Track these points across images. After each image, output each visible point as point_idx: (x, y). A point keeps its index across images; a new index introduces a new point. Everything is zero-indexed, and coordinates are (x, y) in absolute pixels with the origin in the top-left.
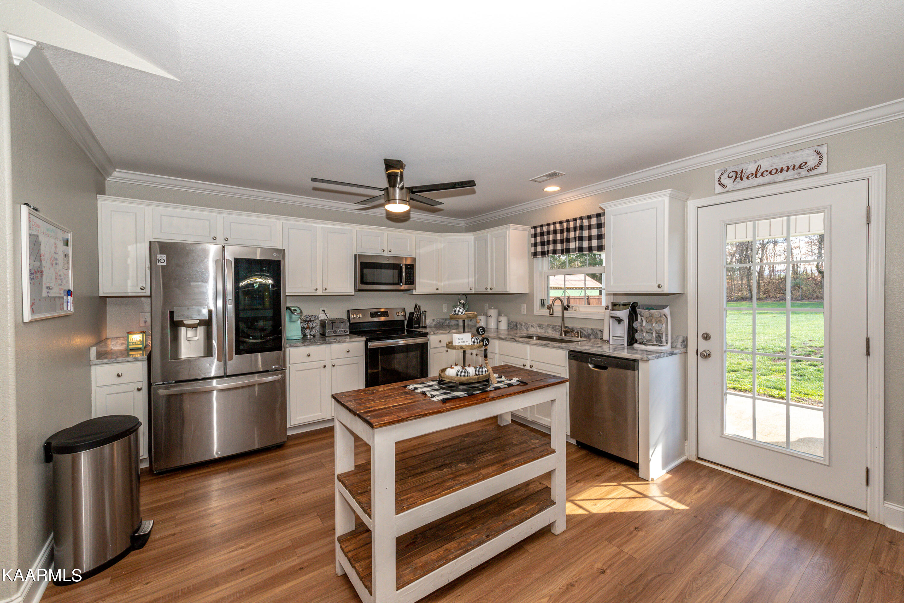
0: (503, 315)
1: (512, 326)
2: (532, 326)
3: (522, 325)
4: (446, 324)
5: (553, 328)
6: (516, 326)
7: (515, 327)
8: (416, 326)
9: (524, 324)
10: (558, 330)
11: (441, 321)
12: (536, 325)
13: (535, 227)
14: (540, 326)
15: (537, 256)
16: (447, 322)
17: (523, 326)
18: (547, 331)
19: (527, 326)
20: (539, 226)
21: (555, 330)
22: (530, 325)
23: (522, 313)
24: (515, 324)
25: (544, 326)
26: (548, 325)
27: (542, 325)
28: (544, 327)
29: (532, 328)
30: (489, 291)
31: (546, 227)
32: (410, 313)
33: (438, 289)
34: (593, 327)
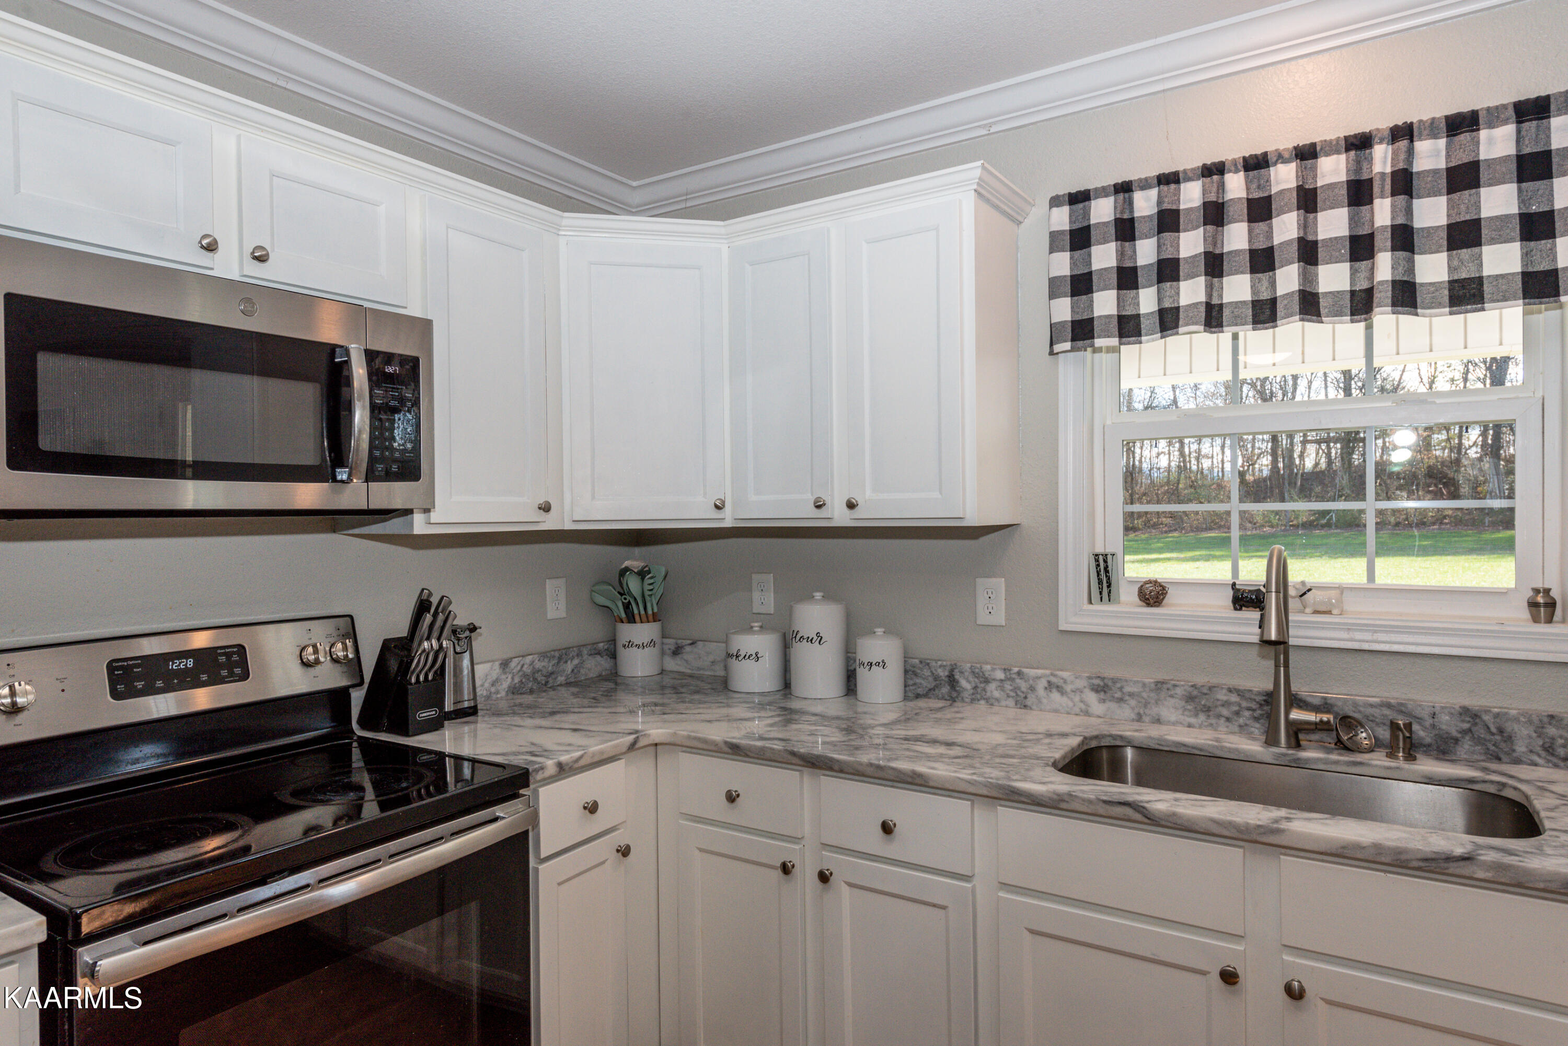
0: (880, 631)
1: (927, 684)
2: (1050, 686)
3: (987, 681)
4: (561, 679)
5: (1190, 698)
6: (952, 680)
7: (945, 690)
8: (425, 714)
9: (1000, 675)
10: (1225, 712)
11: (538, 665)
12: (1080, 683)
13: (1079, 199)
14: (1103, 688)
15: (1099, 342)
16: (569, 667)
17: (992, 686)
18: (1154, 710)
19: (1023, 686)
20: (1102, 192)
21: (1207, 710)
22: (1043, 683)
23: (983, 618)
24: (943, 673)
25: (1127, 689)
26: (1159, 685)
27: (1115, 681)
28: (1131, 695)
29: (1055, 695)
30: (839, 516)
31: (1154, 193)
32: (387, 646)
33: (546, 508)
34: (1473, 702)
